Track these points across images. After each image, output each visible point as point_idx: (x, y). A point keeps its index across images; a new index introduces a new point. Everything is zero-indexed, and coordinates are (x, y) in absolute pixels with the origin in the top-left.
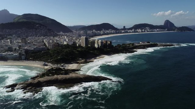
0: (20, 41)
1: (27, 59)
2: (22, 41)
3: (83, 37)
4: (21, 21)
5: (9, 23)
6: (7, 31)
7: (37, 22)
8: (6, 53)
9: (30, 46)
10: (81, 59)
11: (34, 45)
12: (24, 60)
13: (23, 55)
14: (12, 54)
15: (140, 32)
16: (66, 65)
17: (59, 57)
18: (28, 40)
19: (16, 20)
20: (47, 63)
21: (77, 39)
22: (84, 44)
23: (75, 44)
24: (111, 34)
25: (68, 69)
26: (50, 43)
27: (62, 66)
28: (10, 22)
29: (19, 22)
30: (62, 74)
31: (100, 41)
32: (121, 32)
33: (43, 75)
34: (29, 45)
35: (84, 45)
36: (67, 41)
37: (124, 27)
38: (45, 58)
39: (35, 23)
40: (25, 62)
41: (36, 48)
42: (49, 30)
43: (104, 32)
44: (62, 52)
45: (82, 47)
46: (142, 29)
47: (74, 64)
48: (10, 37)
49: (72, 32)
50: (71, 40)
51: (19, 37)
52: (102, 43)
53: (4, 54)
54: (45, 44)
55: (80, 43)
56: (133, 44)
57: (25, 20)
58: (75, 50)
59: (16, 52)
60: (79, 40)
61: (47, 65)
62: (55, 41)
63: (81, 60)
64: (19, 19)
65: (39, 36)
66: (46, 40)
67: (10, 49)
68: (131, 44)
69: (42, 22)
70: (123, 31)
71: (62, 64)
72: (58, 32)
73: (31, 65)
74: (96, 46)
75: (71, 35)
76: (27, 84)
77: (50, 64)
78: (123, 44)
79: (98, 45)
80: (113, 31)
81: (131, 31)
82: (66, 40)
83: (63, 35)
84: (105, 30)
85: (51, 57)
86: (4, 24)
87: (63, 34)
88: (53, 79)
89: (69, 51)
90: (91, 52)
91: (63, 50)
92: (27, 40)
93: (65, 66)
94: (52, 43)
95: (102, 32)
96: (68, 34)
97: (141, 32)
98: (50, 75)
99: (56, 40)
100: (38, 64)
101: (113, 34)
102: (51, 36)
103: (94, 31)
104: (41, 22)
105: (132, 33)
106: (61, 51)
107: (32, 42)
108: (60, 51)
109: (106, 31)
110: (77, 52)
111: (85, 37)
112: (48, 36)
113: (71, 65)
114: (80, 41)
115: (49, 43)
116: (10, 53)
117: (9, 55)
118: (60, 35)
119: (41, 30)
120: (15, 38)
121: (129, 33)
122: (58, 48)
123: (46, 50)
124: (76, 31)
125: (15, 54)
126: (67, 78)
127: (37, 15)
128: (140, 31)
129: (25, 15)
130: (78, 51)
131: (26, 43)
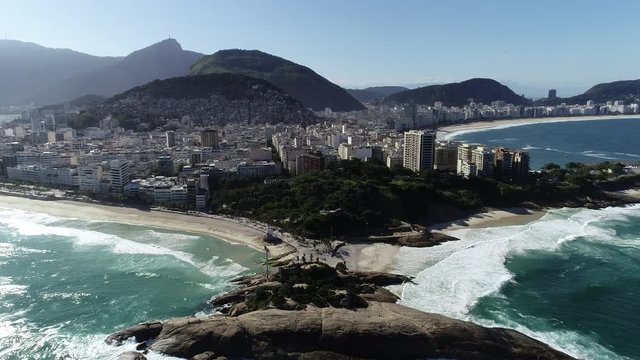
0: (199, 139)
1: (212, 208)
2: (204, 140)
3: (411, 132)
4: (209, 71)
5: (175, 78)
6: (169, 102)
7: (255, 76)
8: (152, 179)
9: (226, 159)
10: (407, 225)
11: (240, 153)
12: (202, 210)
13: (202, 191)
14: (168, 188)
15: (617, 113)
16: (351, 248)
17: (323, 212)
18: (223, 133)
19: (197, 69)
20: (277, 234)
21: (383, 137)
22: (414, 157)
23: (378, 156)
24: (502, 117)
25: (360, 275)
26: (292, 149)
27: (334, 253)
28: (177, 76)
29: (205, 76)
30: (336, 302)
31: (480, 149)
32: (541, 110)
33: (260, 298)
34: (224, 154)
35: (413, 163)
36: (350, 142)
37: (552, 93)
38: (272, 209)
39: (248, 78)
40: (204, 219)
41: (247, 165)
42: (291, 101)
43: (476, 112)
44: (333, 191)
45: (409, 172)
46: (627, 103)
47: (378, 245)
48: (175, 122)
49: (362, 108)
50: (364, 140)
51: (199, 122)
52: (488, 157)
53: (144, 183)
54: (274, 151)
55: (396, 156)
56: (619, 168)
57: (221, 70)
58: (385, 183)
59: (181, 179)
60: (393, 142)
61: (277, 241)
62: (308, 142)
63: (409, 230)
64: (205, 67)
65: (256, 123)
66: (278, 137)
67: (165, 168)
68: (606, 165)
69: (268, 74)
70: (549, 109)
71: (335, 243)
72: (317, 110)
73: (221, 234)
74: (463, 168)
75: (360, 122)
76: (194, 336)
77: (287, 237)
78: (572, 165)
79: (473, 167)
80: (508, 109)
81: (582, 110)
82: (347, 141)
83: (333, 121)
84: (477, 102)
85: (293, 207)
86: (163, 82)
87: (335, 115)
88: (299, 326)
89: (362, 186)
90: (447, 193)
91: (339, 180)
92: (220, 135)
93: (347, 254)
94: (298, 148)
95: (467, 112)
96: (350, 116)
97: (625, 113)
98: (290, 301)
99: (313, 139)
100: (247, 234)
101: (510, 118)
102: (296, 123)
103: (438, 105)
104: (267, 76)
105: (586, 115)
106: (331, 184)
107: (235, 145)
108: (326, 187)
109: (481, 107)
110: (390, 195)
111: (420, 133)
112: (286, 123)
113: (369, 250)
114: (394, 146)
115: (288, 149)
116: (162, 181)
117: (157, 188)
118: (324, 118)
119: (267, 100)
120: (187, 127)
121: (573, 115)
122: (321, 173)
123: (276, 176)
124: (376, 104)
125: (175, 188)
126: (361, 328)
127: (255, 54)
128: (621, 109)
129: (223, 55)
130: (395, 189)
131: (215, 147)
